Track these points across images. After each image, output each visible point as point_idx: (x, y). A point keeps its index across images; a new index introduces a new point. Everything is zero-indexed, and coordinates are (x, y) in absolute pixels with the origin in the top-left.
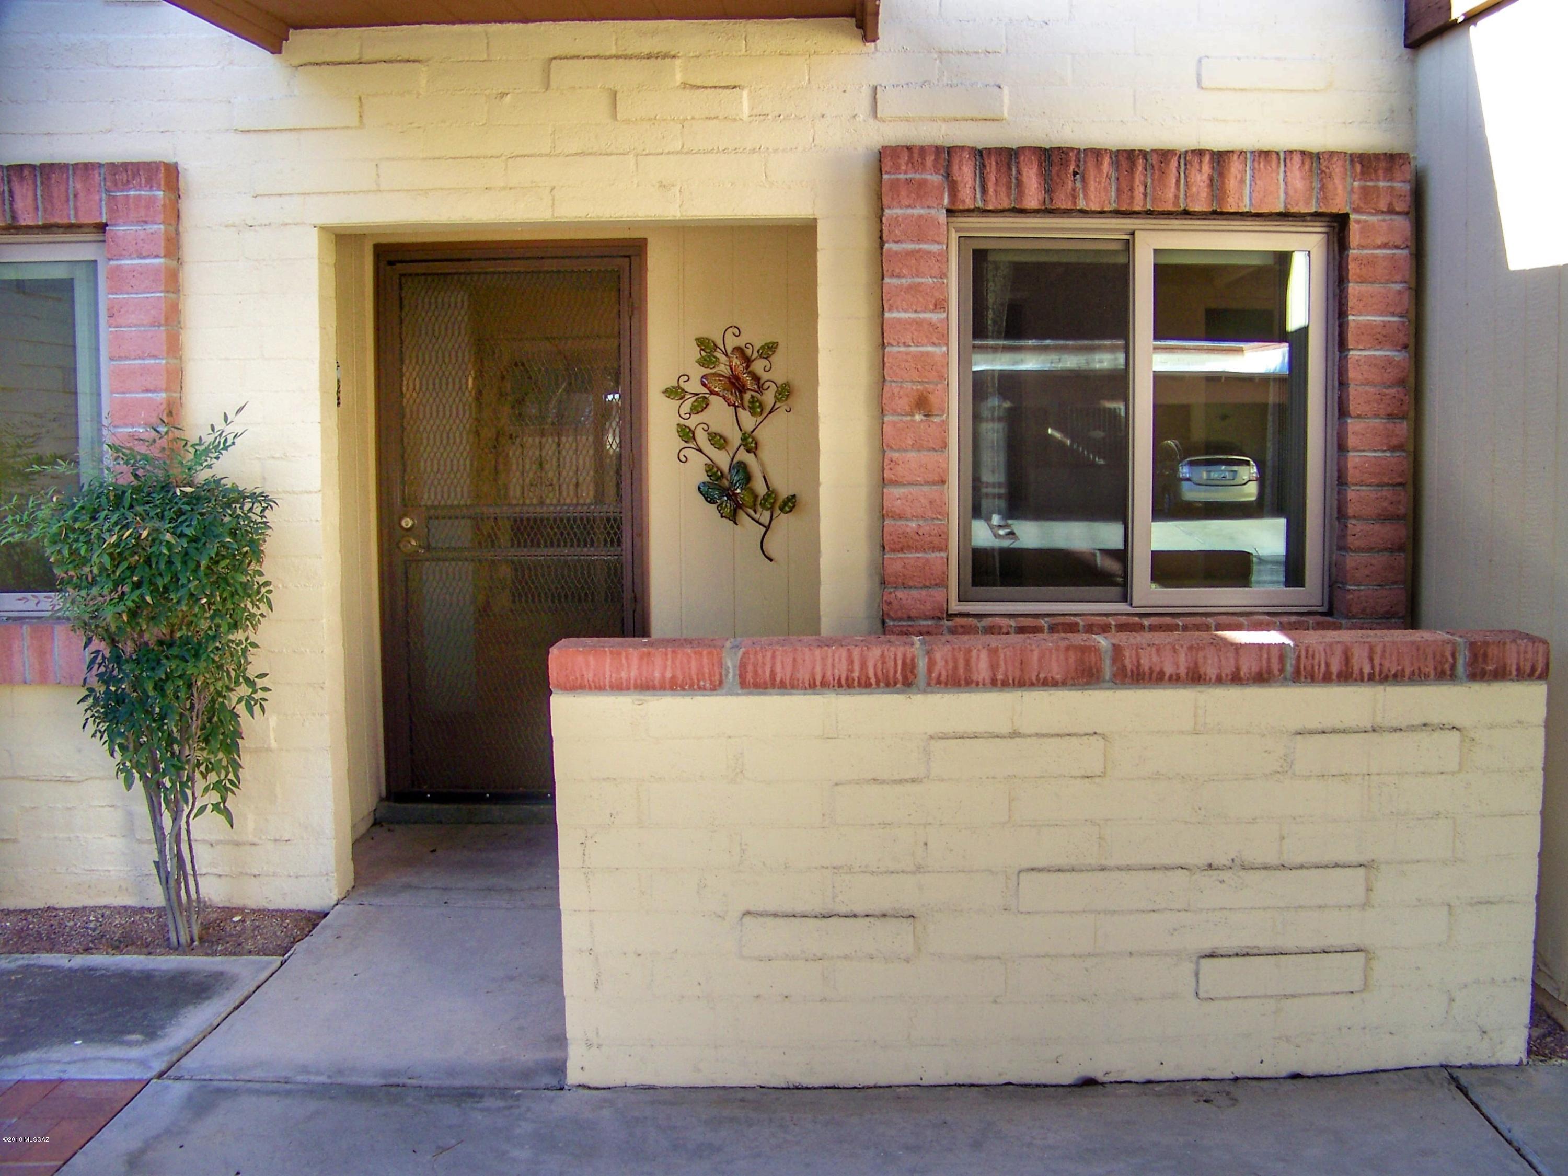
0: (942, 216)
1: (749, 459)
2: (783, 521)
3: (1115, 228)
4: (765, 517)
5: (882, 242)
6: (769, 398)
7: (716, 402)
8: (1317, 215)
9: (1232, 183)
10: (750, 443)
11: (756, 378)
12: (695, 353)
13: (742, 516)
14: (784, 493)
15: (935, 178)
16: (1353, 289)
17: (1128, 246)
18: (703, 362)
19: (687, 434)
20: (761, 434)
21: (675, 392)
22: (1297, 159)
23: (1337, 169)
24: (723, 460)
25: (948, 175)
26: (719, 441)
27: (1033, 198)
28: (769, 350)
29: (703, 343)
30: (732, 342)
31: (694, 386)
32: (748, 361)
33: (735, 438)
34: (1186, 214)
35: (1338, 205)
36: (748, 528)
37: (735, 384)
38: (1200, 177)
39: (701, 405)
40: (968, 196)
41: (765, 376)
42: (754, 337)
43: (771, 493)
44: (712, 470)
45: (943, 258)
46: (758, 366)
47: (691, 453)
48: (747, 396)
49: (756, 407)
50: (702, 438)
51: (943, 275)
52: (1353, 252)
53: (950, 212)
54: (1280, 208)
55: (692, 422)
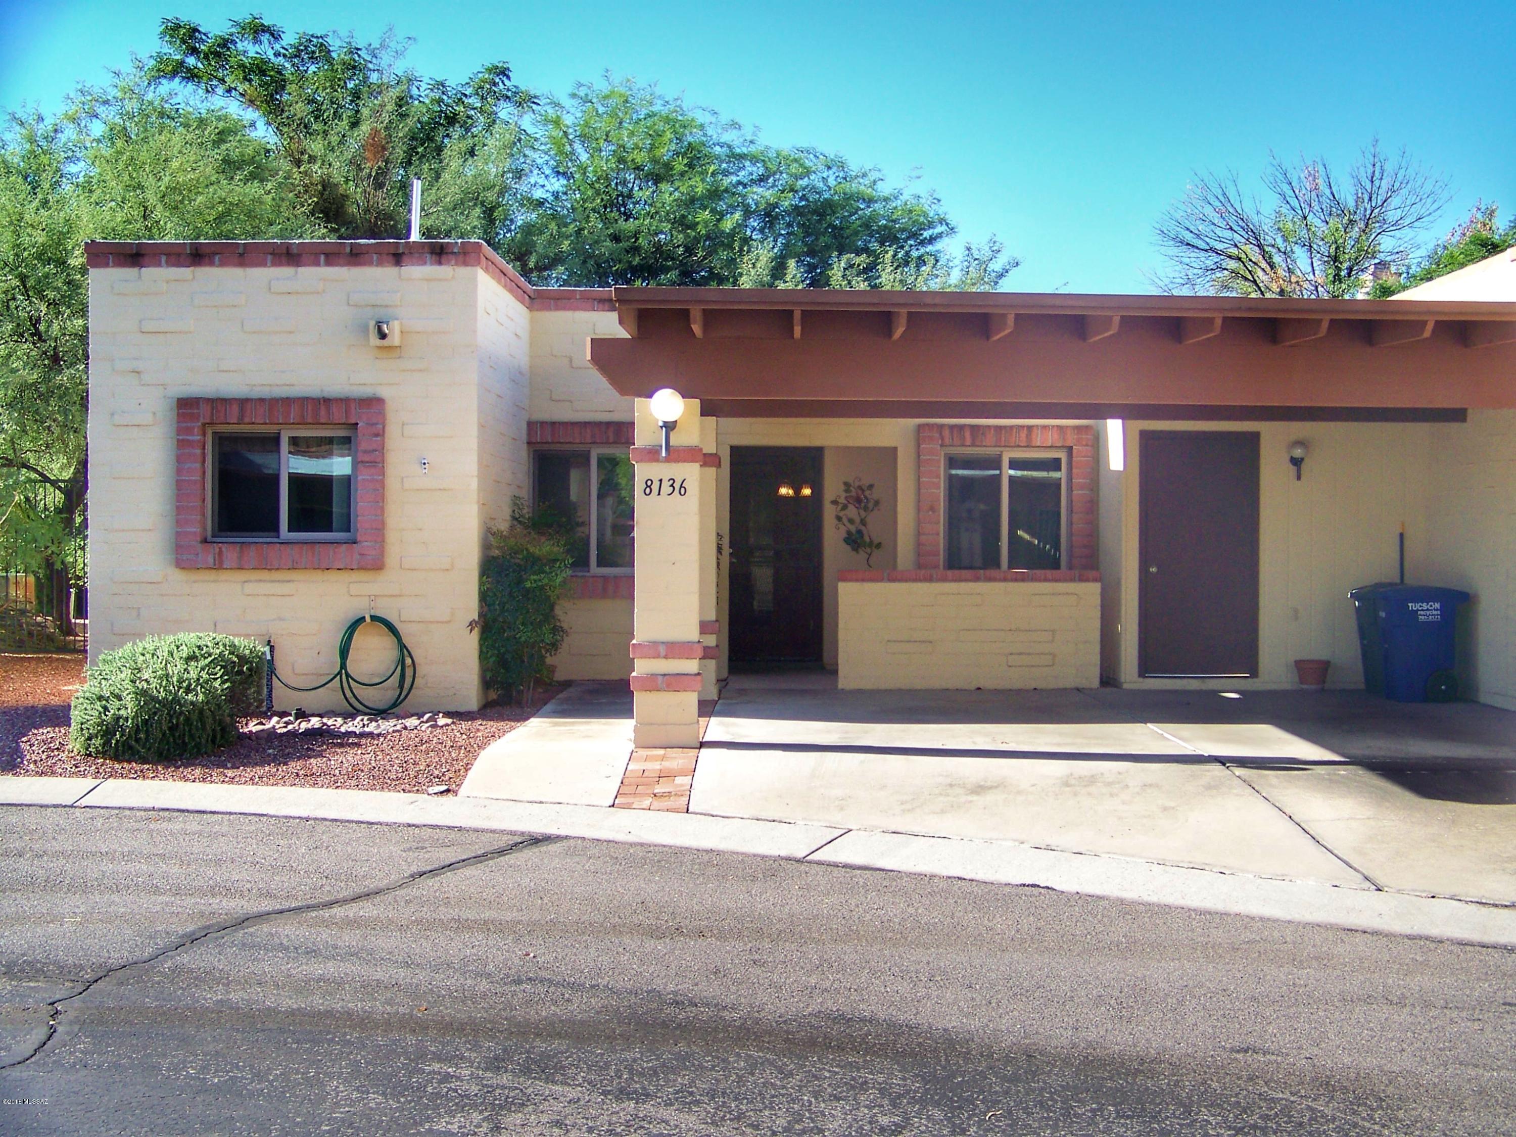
0: (939, 447)
1: (863, 528)
2: (876, 553)
3: (996, 451)
4: (869, 550)
5: (919, 456)
6: (871, 505)
7: (851, 507)
8: (1063, 447)
9: (1034, 437)
10: (863, 522)
11: (866, 497)
12: (843, 487)
13: (860, 551)
14: (876, 542)
15: (937, 435)
16: (1074, 471)
17: (1000, 456)
18: (846, 491)
19: (839, 518)
20: (868, 520)
21: (835, 502)
22: (1055, 429)
23: (1069, 432)
24: (853, 529)
25: (941, 434)
26: (851, 521)
27: (968, 442)
28: (871, 487)
29: (846, 484)
30: (857, 484)
31: (842, 500)
32: (863, 491)
33: (858, 520)
34: (1019, 446)
35: (1069, 443)
36: (862, 555)
37: (858, 500)
38: (1023, 435)
39: (845, 507)
40: (947, 441)
41: (869, 496)
42: (865, 482)
43: (871, 542)
44: (849, 533)
45: (939, 461)
46: (867, 493)
47: (841, 526)
48: (863, 505)
49: (866, 509)
50: (845, 520)
51: (939, 467)
52: (1074, 459)
53: (942, 446)
54: (1050, 444)
55: (841, 514)
